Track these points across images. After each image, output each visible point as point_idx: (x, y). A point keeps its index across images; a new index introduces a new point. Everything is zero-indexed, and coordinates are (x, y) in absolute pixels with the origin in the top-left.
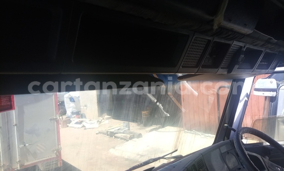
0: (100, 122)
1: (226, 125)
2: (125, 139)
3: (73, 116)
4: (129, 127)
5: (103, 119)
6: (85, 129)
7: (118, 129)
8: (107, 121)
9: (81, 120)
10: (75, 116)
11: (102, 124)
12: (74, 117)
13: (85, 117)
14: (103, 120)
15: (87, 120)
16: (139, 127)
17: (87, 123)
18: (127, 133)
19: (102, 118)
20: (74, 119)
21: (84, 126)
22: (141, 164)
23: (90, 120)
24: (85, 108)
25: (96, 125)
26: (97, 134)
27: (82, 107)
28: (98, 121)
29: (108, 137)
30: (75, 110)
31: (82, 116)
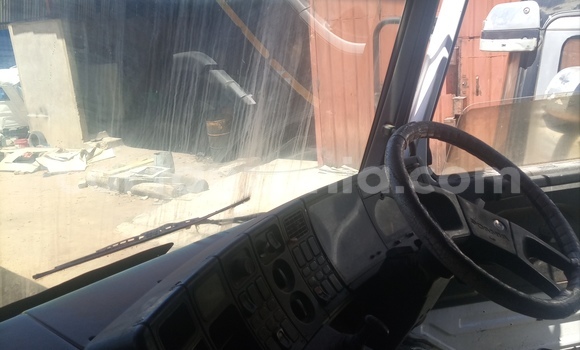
0: (92, 155)
1: (388, 127)
2: (160, 197)
3: (8, 142)
4: (172, 165)
5: (98, 146)
6: (47, 175)
7: (143, 172)
8: (110, 152)
9: (33, 150)
10: (14, 139)
11: (95, 159)
12: (12, 145)
13: (45, 142)
14: (98, 150)
15: (51, 151)
16: (202, 164)
17: (50, 158)
18: (167, 182)
19: (94, 144)
20: (10, 149)
21: (41, 168)
22: (136, 238)
23: (60, 151)
24: (41, 116)
25: (79, 163)
26: (82, 186)
27: (32, 115)
28: (83, 153)
29: (113, 192)
30: (13, 125)
31: (37, 140)
